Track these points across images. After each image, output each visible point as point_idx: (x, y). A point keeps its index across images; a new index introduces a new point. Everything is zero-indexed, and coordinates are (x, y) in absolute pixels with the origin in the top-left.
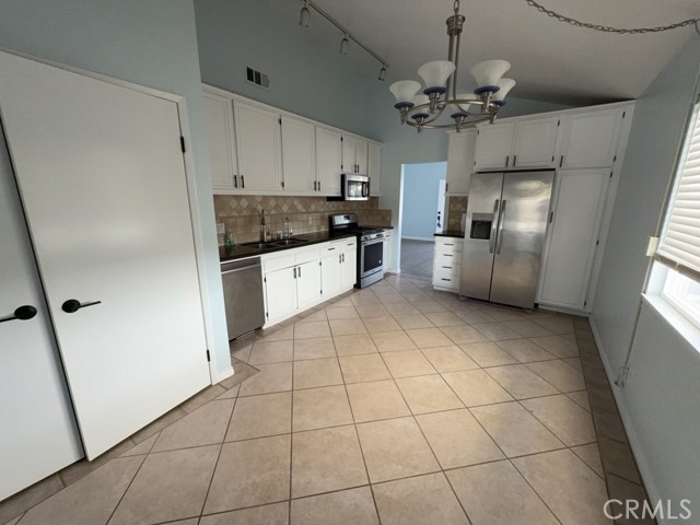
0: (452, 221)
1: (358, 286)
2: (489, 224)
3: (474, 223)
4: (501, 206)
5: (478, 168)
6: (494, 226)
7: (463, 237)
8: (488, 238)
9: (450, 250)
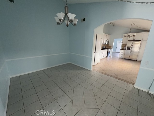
0: (123, 48)
1: (107, 57)
2: (130, 48)
3: (127, 48)
4: (132, 45)
5: (129, 40)
6: (131, 48)
7: (125, 50)
8: (130, 50)
9: (123, 52)
